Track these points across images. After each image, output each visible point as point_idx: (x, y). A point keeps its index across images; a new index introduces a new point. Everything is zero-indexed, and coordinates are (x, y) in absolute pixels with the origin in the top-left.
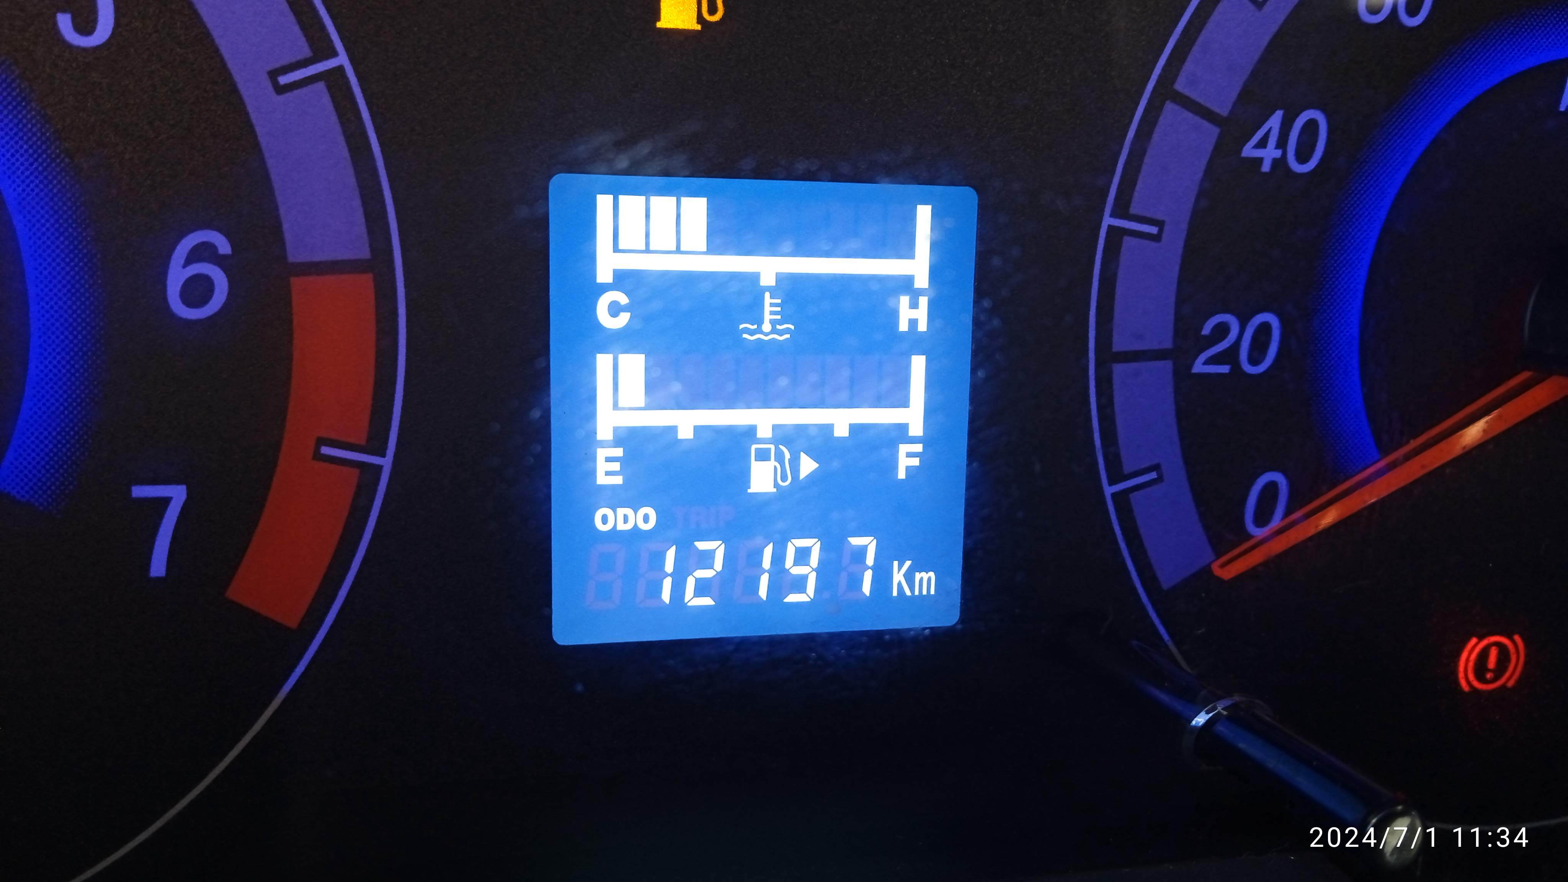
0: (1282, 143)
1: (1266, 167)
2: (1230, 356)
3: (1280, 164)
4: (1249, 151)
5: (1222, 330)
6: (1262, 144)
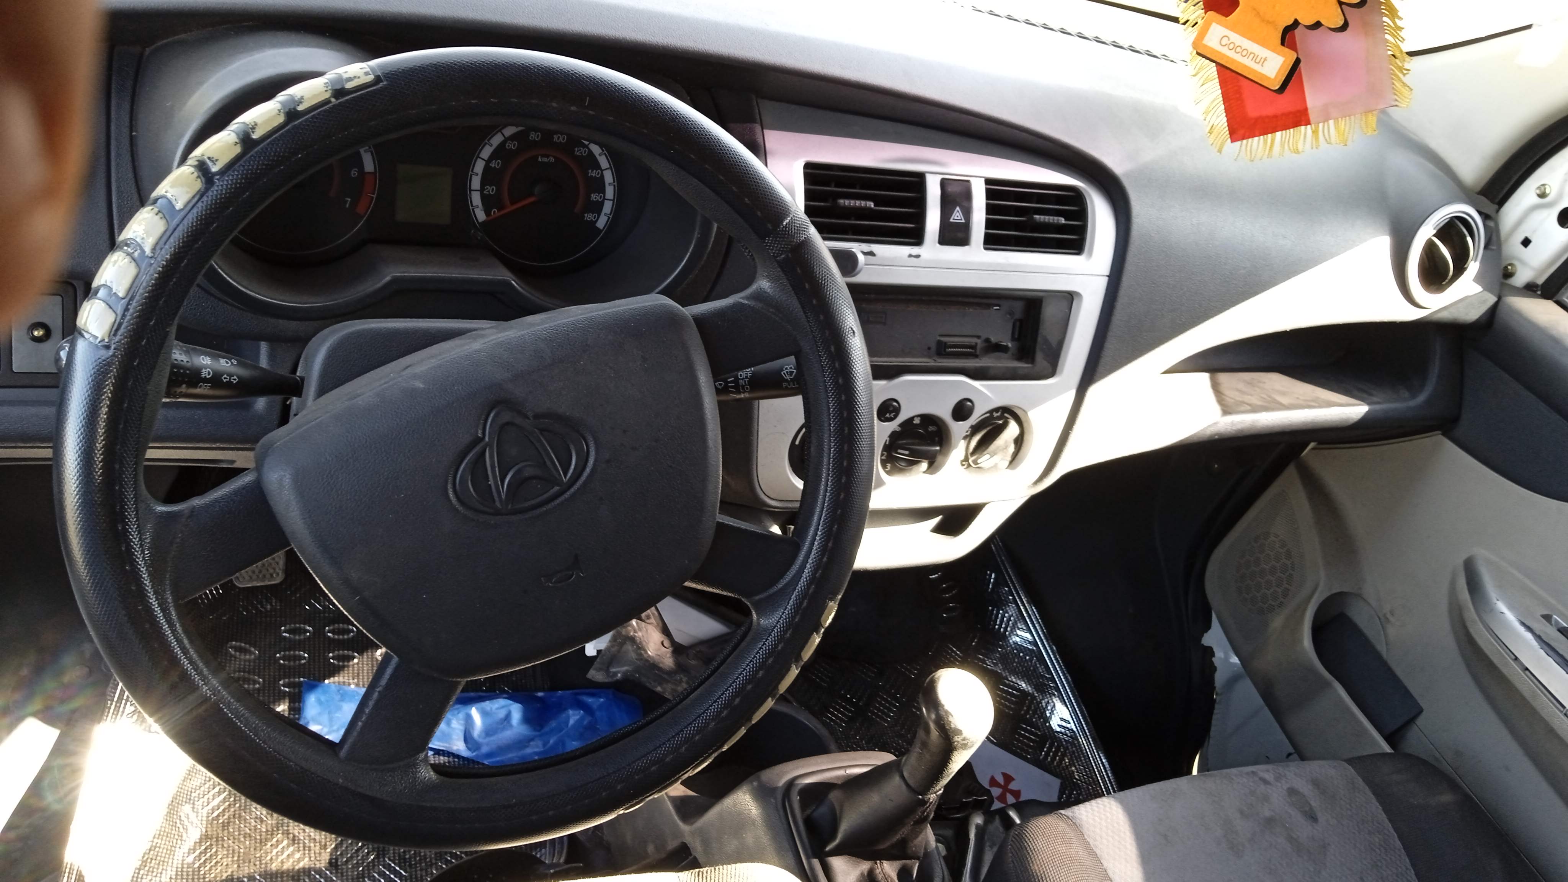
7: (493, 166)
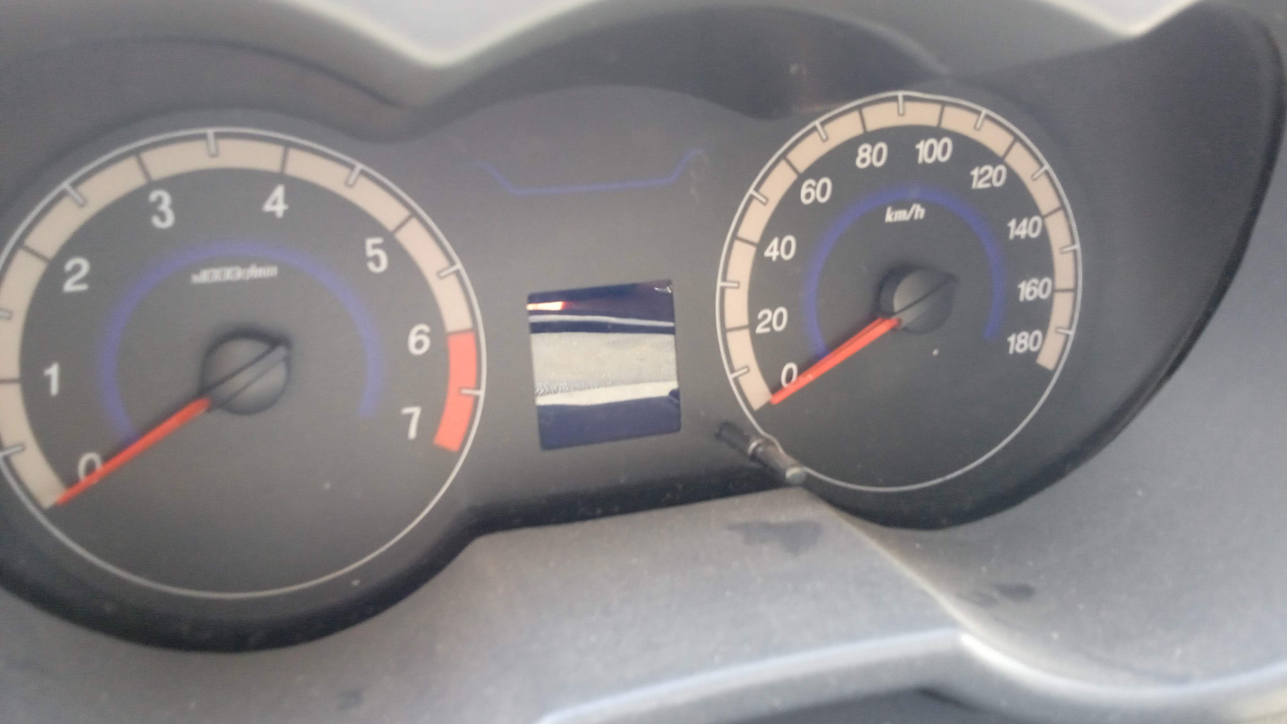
0: (779, 249)
1: (774, 259)
2: (770, 325)
3: (779, 257)
4: (767, 254)
5: (765, 316)
6: (772, 250)
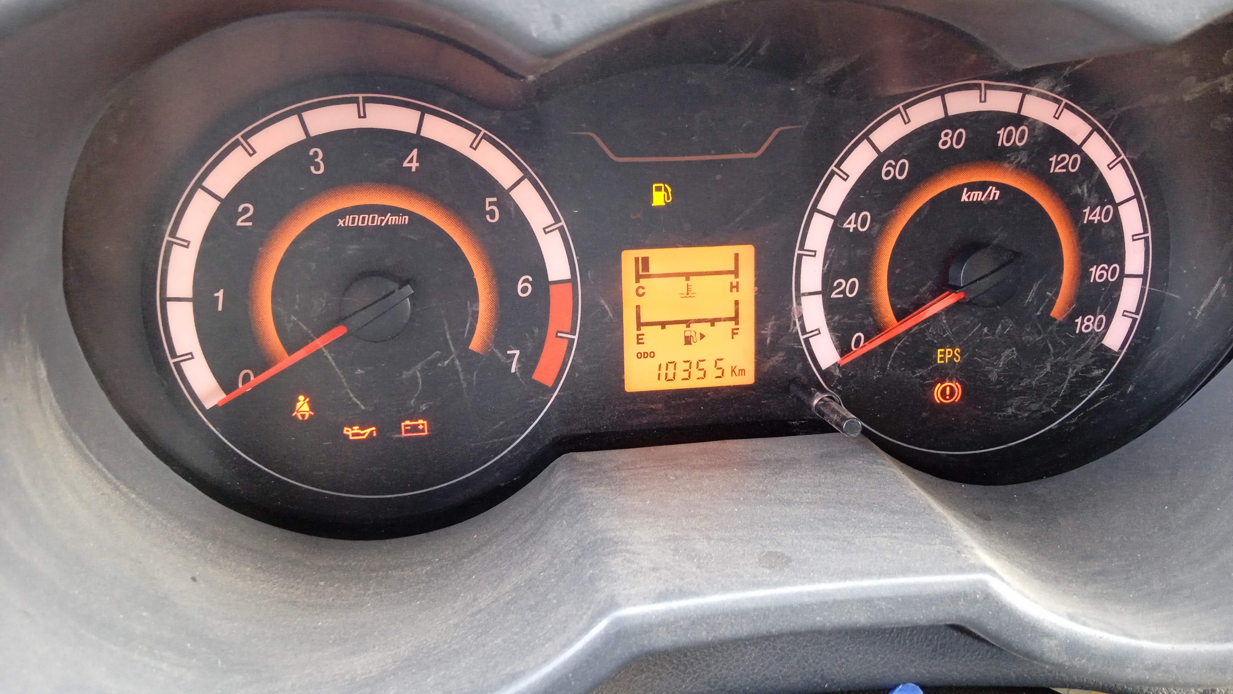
7: (852, 226)
